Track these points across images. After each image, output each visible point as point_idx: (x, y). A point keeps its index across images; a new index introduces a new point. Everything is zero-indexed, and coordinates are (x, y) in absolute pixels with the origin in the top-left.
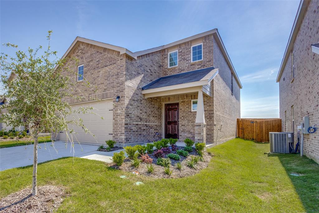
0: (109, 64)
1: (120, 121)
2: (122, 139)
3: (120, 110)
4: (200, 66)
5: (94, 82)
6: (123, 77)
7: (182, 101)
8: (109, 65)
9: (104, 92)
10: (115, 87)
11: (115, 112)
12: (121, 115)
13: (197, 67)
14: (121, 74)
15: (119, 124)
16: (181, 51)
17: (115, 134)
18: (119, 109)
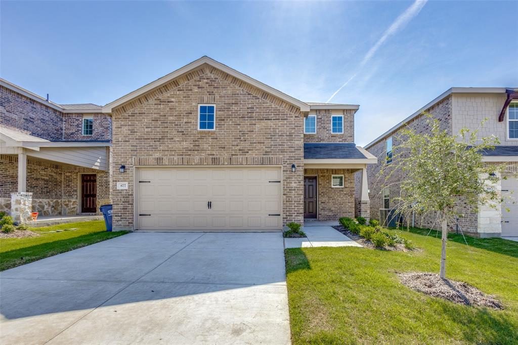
0: (274, 118)
1: (295, 197)
2: (300, 221)
3: (295, 183)
4: (341, 140)
5: (242, 138)
6: (301, 140)
7: (321, 175)
8: (274, 120)
9: (264, 156)
10: (287, 152)
11: (287, 185)
12: (297, 190)
13: (339, 140)
14: (296, 136)
15: (295, 201)
16: (320, 117)
17: (288, 214)
18: (293, 182)
